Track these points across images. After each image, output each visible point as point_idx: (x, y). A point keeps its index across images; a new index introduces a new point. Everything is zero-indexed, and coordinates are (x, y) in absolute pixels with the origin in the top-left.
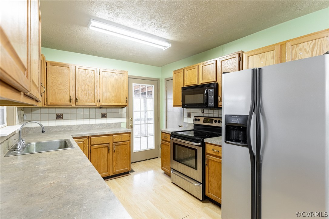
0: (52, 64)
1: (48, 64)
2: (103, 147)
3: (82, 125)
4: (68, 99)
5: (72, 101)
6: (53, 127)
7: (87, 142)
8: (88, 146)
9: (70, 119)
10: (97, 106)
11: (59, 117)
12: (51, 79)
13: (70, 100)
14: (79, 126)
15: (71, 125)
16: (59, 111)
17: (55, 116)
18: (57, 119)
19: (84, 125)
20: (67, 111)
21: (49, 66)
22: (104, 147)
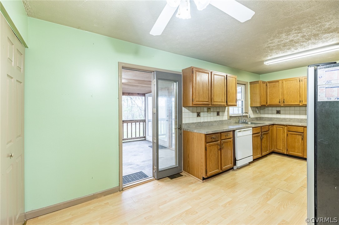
0: (269, 82)
1: (268, 83)
2: (297, 135)
3: (294, 119)
4: (279, 101)
5: (281, 102)
6: (274, 118)
7: (285, 129)
8: (286, 131)
9: (285, 114)
10: (300, 105)
11: (278, 112)
12: (269, 91)
13: (280, 102)
14: (291, 119)
15: (286, 117)
16: (278, 109)
17: (275, 112)
18: (277, 113)
19: (295, 119)
20: (282, 108)
21: (268, 84)
22: (299, 135)
